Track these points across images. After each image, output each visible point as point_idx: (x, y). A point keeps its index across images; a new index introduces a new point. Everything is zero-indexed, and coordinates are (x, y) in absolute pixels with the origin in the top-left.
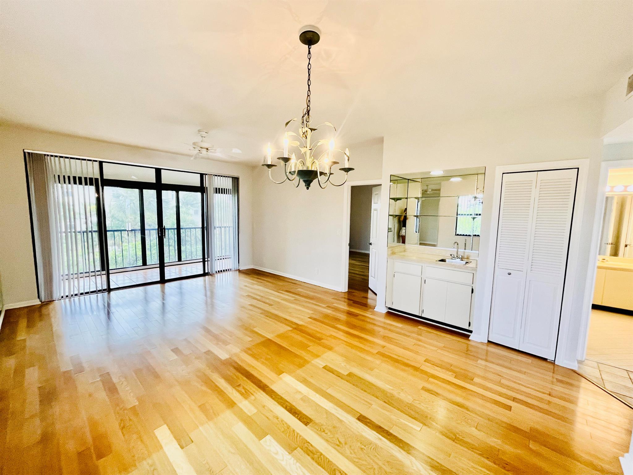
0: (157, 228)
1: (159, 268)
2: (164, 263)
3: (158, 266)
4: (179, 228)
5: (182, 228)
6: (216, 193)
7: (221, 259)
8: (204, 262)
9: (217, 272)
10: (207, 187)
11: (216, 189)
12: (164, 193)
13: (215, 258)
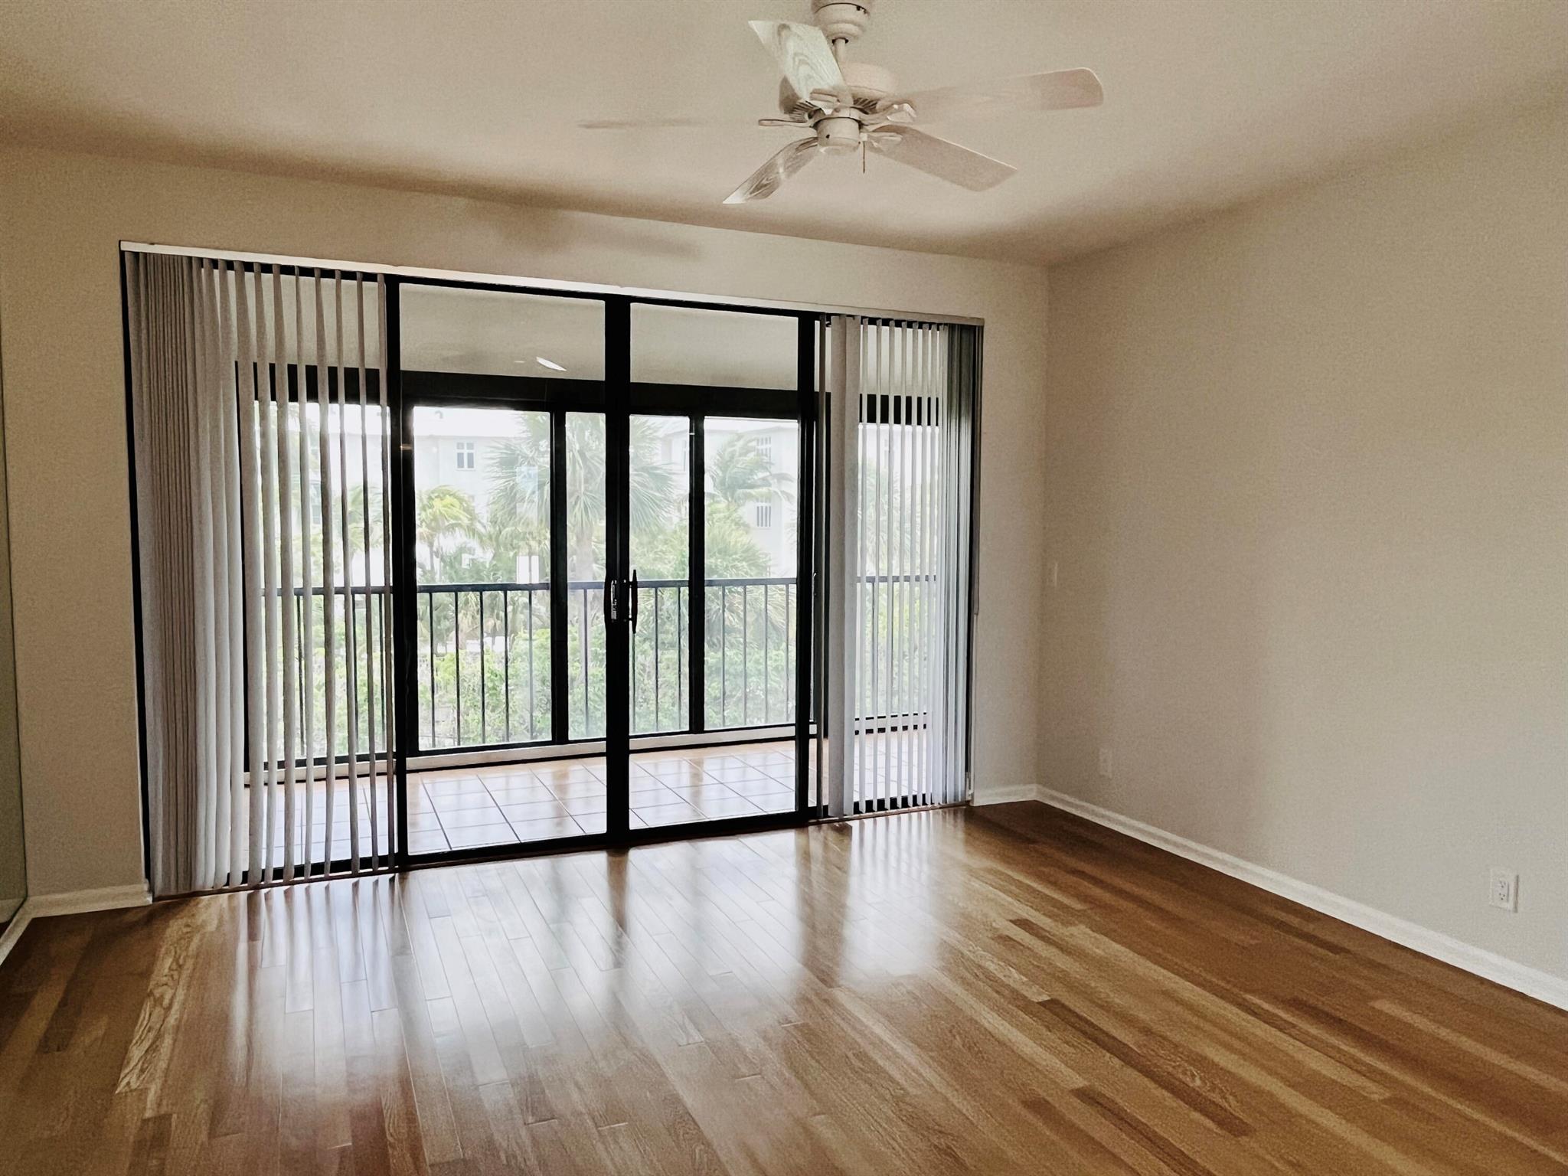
0: (603, 579)
1: (604, 759)
2: (627, 738)
3: (602, 747)
4: (697, 582)
5: (711, 583)
6: (872, 419)
7: (882, 730)
8: (802, 739)
9: (863, 807)
10: (828, 395)
11: (872, 399)
12: (638, 423)
13: (852, 725)
